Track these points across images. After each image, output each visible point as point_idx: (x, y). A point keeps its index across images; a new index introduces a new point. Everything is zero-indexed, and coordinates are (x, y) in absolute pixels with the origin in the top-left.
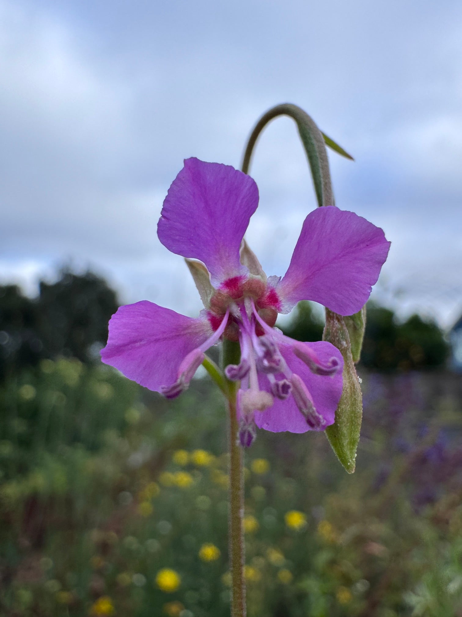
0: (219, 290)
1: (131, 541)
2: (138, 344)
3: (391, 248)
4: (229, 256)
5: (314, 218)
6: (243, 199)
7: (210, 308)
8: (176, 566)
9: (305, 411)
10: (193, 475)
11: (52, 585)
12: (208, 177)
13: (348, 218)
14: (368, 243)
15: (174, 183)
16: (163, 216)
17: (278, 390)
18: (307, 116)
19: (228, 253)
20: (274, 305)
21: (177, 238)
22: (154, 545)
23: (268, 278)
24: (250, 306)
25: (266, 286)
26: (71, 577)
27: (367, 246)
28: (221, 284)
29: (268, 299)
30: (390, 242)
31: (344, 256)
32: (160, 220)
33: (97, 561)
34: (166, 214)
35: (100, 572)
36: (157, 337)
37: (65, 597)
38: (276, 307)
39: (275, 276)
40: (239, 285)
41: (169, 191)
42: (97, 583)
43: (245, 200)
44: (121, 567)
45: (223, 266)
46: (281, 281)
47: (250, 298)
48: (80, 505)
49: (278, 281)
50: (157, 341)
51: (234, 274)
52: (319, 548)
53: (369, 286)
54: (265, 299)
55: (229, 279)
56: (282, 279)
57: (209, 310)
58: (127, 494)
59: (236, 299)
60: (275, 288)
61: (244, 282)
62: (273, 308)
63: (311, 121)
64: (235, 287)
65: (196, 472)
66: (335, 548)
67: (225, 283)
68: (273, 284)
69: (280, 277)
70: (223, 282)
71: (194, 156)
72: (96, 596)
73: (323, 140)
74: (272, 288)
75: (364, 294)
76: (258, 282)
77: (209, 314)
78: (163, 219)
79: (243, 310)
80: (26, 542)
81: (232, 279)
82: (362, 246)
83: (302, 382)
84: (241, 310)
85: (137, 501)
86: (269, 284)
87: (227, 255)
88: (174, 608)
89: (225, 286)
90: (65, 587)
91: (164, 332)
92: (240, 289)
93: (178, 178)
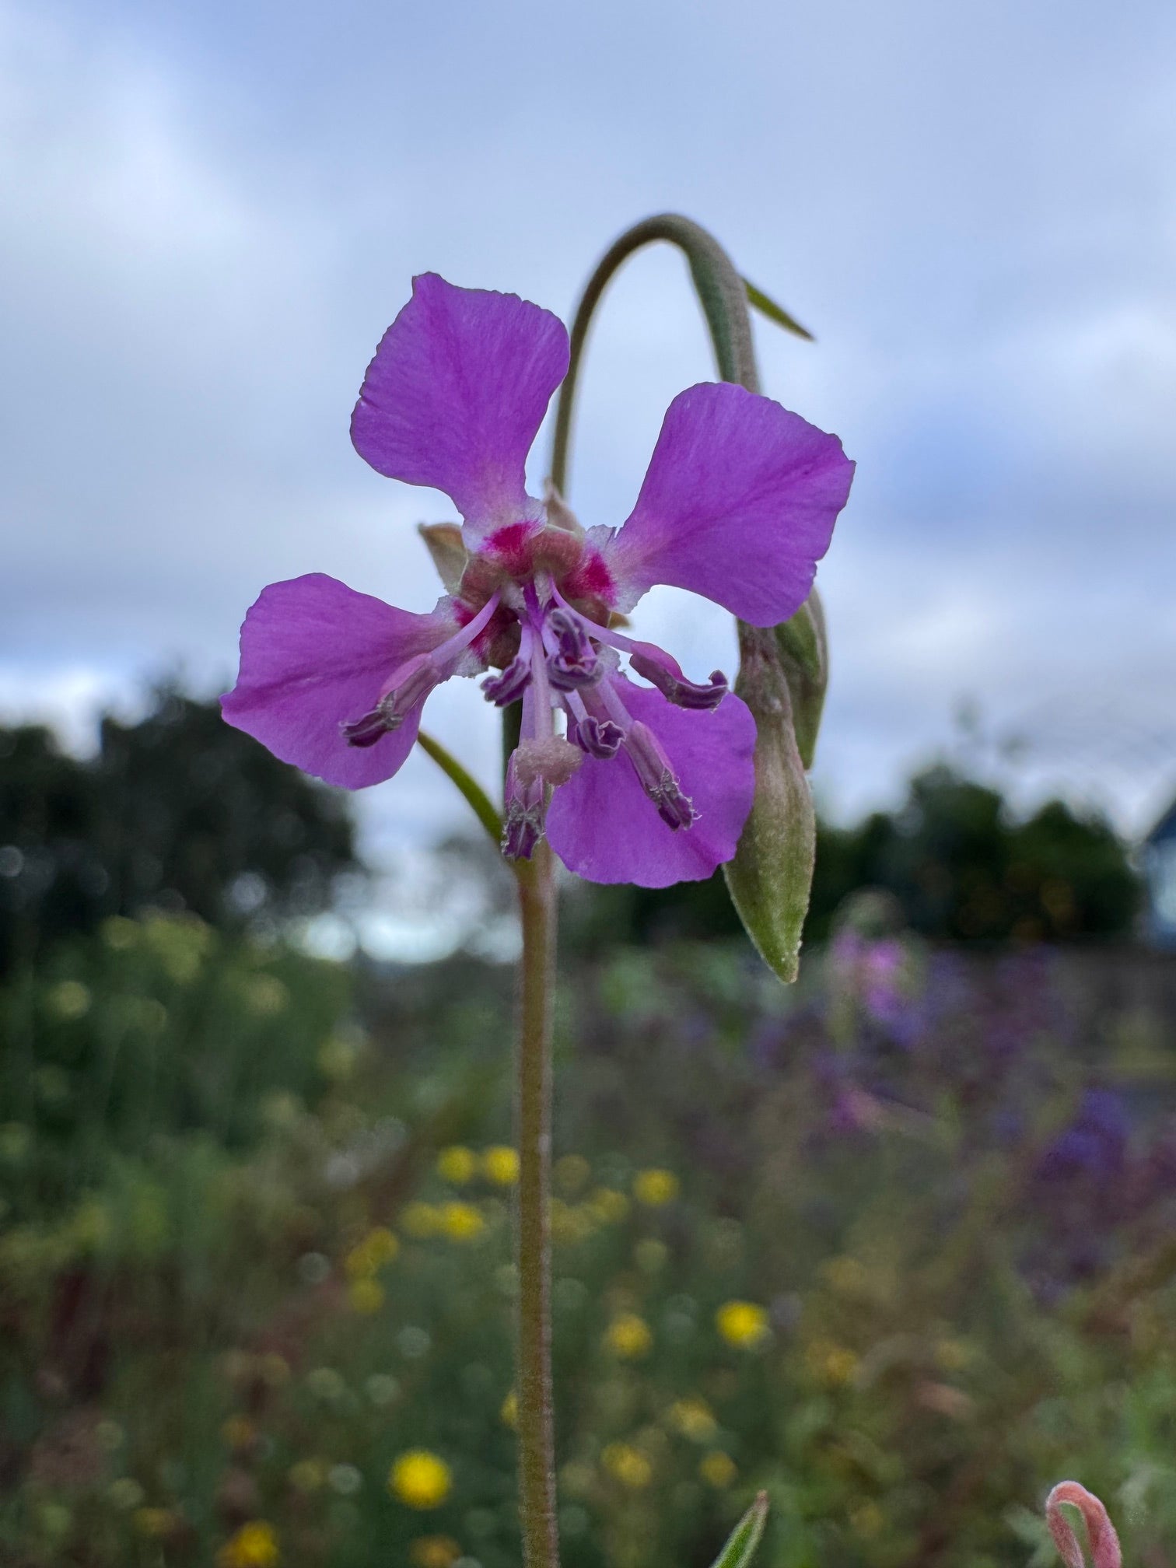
0: (480, 554)
1: (325, 1380)
2: (304, 682)
3: (855, 477)
4: (503, 482)
5: (689, 405)
6: (537, 360)
7: (461, 595)
8: (443, 1444)
9: (654, 789)
10: (485, 1210)
11: (125, 1492)
12: (464, 319)
13: (763, 414)
14: (808, 467)
15: (391, 331)
16: (364, 398)
17: (594, 737)
18: (708, 237)
19: (503, 476)
20: (600, 591)
21: (394, 445)
22: (385, 1388)
23: (589, 530)
24: (545, 588)
25: (584, 548)
26: (169, 1473)
27: (806, 473)
28: (486, 539)
29: (587, 576)
30: (853, 463)
31: (756, 499)
32: (358, 407)
33: (237, 1430)
34: (369, 395)
35: (243, 1459)
36: (346, 667)
37: (155, 1520)
38: (604, 594)
39: (603, 526)
40: (523, 542)
41: (378, 347)
42: (240, 1488)
43: (541, 364)
44: (300, 1446)
45: (489, 503)
46: (615, 536)
47: (547, 572)
48: (197, 1284)
49: (608, 537)
50: (345, 675)
51: (513, 518)
52: (798, 1397)
53: (810, 561)
54: (581, 578)
55: (502, 529)
56: (617, 532)
57: (457, 598)
58: (317, 1258)
59: (517, 574)
60: (604, 552)
61: (533, 534)
62: (599, 597)
63: (717, 248)
64: (514, 547)
65: (494, 1202)
66: (836, 1393)
67: (493, 538)
68: (598, 543)
69: (614, 529)
70: (489, 536)
71: (434, 271)
72: (234, 1519)
73: (744, 294)
74: (595, 552)
75: (802, 582)
76: (567, 538)
77: (458, 605)
78: (363, 404)
79: (531, 596)
80: (55, 1382)
81: (509, 529)
82: (794, 474)
83: (653, 737)
84: (525, 592)
85: (341, 1277)
86: (590, 542)
87: (500, 478)
88: (435, 1551)
89: (493, 545)
90: (154, 1496)
91: (361, 656)
92: (526, 551)
93: (400, 320)
